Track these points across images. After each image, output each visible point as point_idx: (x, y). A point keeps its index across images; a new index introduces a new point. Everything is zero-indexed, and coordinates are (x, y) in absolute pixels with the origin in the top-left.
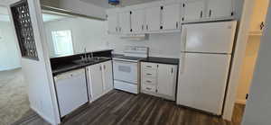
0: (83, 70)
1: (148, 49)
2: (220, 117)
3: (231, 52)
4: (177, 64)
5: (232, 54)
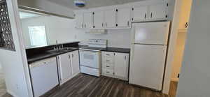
1: (107, 41)
2: (161, 92)
4: (129, 53)
5: (168, 45)
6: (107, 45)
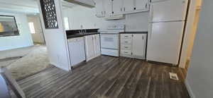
1: (125, 26)
2: (177, 66)
3: (184, 19)
5: (186, 21)
6: (124, 29)
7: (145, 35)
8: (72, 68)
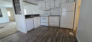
0: (32, 18)
1: (51, 13)
2: (73, 29)
4: (60, 16)
5: (75, 11)
6: (51, 14)
7: (59, 17)
8: (27, 32)
